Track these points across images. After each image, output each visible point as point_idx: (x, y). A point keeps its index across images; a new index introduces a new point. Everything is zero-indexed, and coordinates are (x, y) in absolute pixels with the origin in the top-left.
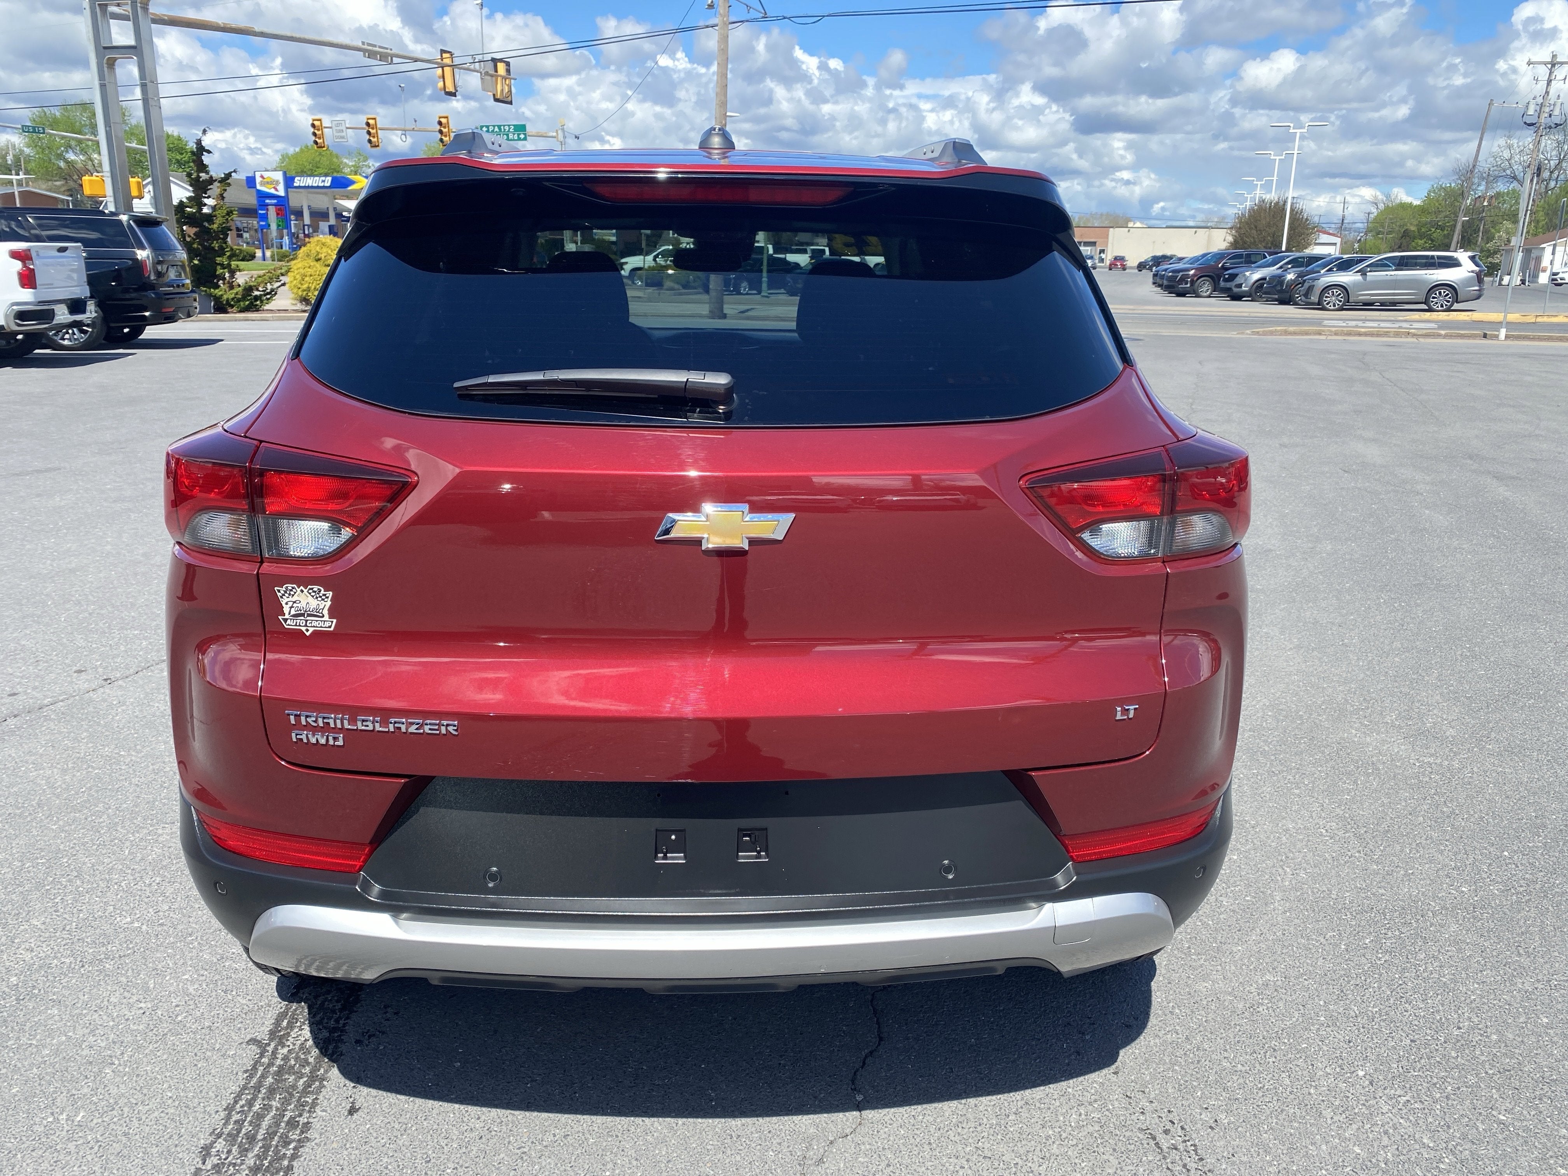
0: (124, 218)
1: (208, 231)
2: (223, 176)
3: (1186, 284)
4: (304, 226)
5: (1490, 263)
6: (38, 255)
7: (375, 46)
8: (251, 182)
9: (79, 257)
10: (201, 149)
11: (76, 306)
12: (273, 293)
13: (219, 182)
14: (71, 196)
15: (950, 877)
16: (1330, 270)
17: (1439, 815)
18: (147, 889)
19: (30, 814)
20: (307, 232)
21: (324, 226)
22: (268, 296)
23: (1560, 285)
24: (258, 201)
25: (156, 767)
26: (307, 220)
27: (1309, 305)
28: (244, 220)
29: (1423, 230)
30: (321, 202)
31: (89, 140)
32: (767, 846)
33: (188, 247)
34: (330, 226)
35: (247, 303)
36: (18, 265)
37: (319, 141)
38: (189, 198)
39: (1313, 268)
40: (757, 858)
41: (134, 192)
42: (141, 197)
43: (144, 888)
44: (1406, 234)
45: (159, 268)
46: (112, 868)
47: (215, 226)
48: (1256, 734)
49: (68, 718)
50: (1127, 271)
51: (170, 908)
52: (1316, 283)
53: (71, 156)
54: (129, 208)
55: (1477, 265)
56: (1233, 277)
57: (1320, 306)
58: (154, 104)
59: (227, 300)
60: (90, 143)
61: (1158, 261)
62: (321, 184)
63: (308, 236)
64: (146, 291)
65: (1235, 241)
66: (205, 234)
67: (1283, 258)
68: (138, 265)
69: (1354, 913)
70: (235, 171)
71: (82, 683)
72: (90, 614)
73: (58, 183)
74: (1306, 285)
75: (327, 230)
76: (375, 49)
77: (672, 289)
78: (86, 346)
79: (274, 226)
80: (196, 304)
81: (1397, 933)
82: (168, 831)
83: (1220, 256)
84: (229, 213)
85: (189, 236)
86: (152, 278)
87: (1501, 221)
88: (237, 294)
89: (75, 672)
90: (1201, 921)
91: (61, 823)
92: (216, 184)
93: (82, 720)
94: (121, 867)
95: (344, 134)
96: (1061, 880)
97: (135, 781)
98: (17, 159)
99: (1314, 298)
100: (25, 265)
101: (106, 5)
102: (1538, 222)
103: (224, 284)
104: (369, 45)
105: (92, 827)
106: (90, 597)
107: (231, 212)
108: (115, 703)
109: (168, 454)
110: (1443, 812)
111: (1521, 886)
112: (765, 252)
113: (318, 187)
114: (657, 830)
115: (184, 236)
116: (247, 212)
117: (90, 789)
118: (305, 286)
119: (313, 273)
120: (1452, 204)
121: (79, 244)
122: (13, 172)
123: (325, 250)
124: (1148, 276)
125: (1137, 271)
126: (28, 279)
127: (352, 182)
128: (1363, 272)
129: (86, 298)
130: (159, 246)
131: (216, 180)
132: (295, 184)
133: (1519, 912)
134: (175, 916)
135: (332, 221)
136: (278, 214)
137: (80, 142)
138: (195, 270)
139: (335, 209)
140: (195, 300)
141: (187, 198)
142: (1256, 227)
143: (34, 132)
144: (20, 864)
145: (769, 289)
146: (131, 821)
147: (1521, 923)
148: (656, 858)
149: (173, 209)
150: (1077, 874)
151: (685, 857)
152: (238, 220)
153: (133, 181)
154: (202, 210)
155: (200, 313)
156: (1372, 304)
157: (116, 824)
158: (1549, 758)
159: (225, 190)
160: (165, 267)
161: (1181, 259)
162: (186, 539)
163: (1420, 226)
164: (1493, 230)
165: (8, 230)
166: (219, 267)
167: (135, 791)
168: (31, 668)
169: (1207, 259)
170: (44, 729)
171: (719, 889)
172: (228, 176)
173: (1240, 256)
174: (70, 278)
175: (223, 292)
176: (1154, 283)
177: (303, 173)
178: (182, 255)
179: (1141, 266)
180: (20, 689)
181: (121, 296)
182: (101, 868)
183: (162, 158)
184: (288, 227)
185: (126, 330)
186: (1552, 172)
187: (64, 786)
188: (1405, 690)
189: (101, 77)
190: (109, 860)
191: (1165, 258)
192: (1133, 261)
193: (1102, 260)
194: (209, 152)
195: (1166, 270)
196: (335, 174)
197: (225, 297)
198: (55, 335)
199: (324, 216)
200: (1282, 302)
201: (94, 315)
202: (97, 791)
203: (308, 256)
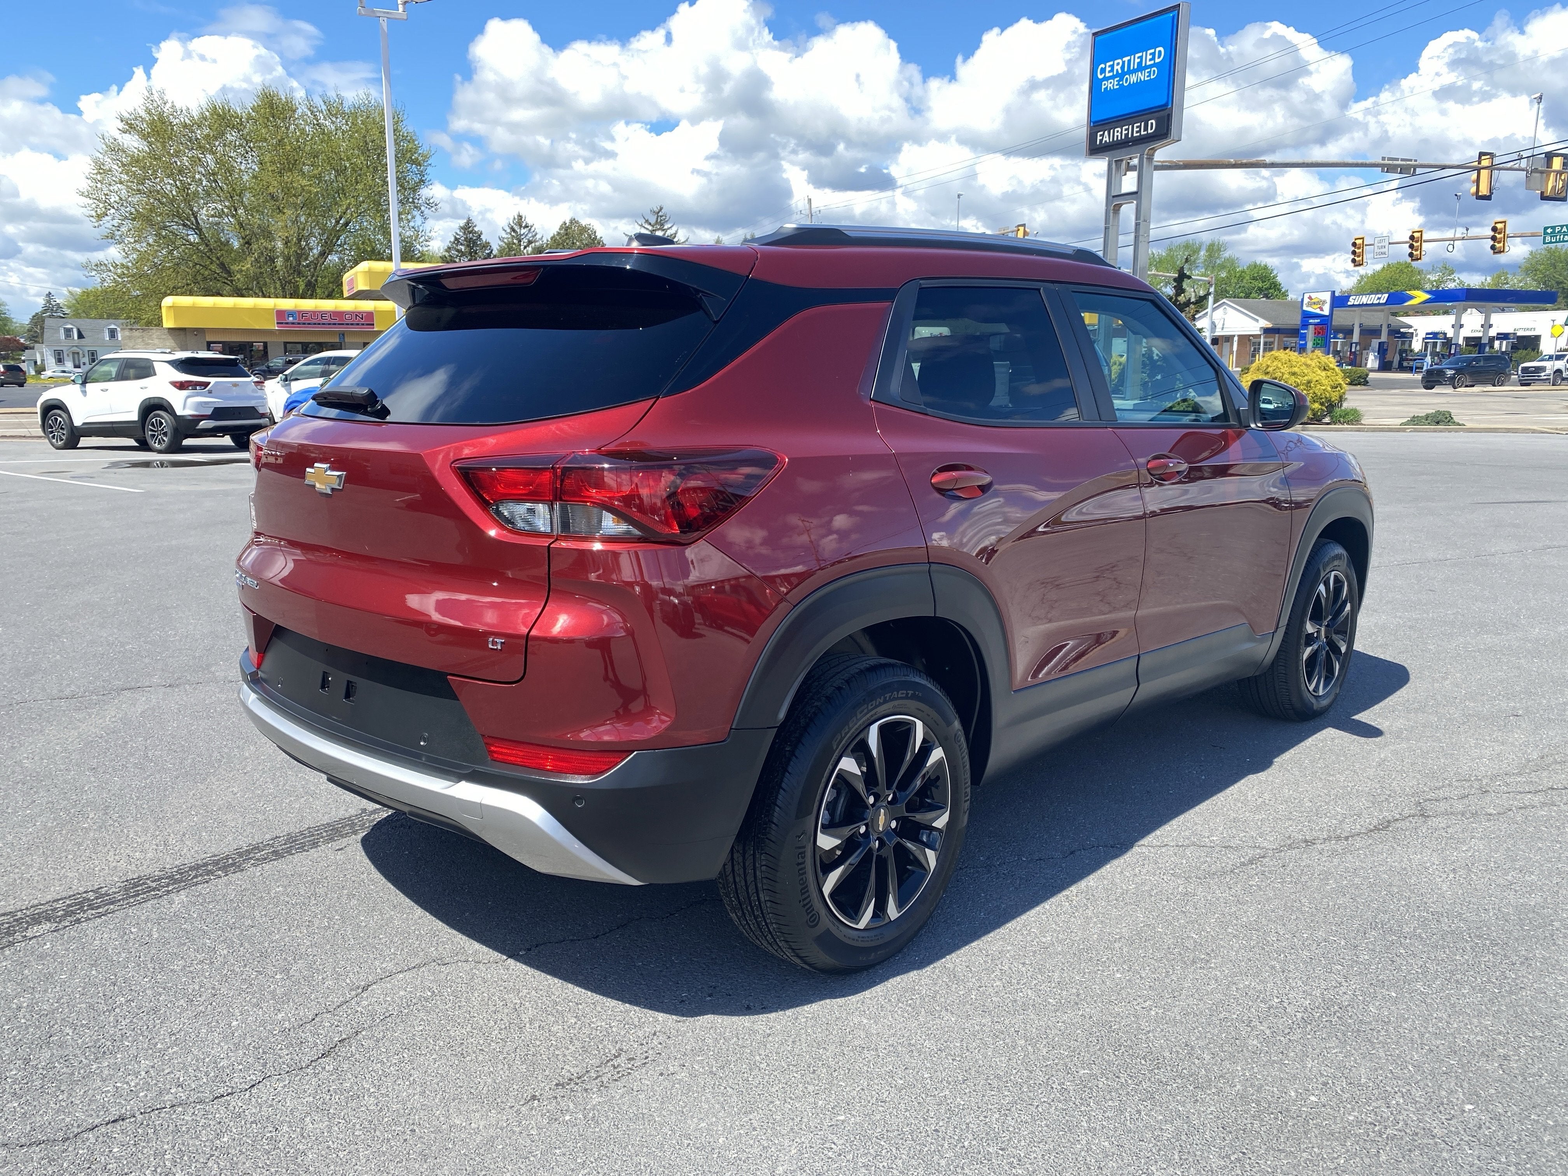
4: (1352, 344)
7: (1397, 159)
8: (1299, 303)
20: (1353, 350)
24: (1302, 321)
26: (1356, 337)
30: (1375, 319)
58: (1143, 239)
62: (1377, 302)
63: (1355, 354)
76: (1395, 162)
95: (1385, 250)
101: (1121, 161)
104: (1389, 159)
113: (1372, 305)
114: (324, 672)
127: (1411, 298)
132: (1349, 303)
135: (1384, 338)
136: (1321, 333)
139: (1389, 326)
151: (329, 692)
177: (1362, 294)
184: (1327, 344)
189: (1107, 222)
196: (1392, 291)
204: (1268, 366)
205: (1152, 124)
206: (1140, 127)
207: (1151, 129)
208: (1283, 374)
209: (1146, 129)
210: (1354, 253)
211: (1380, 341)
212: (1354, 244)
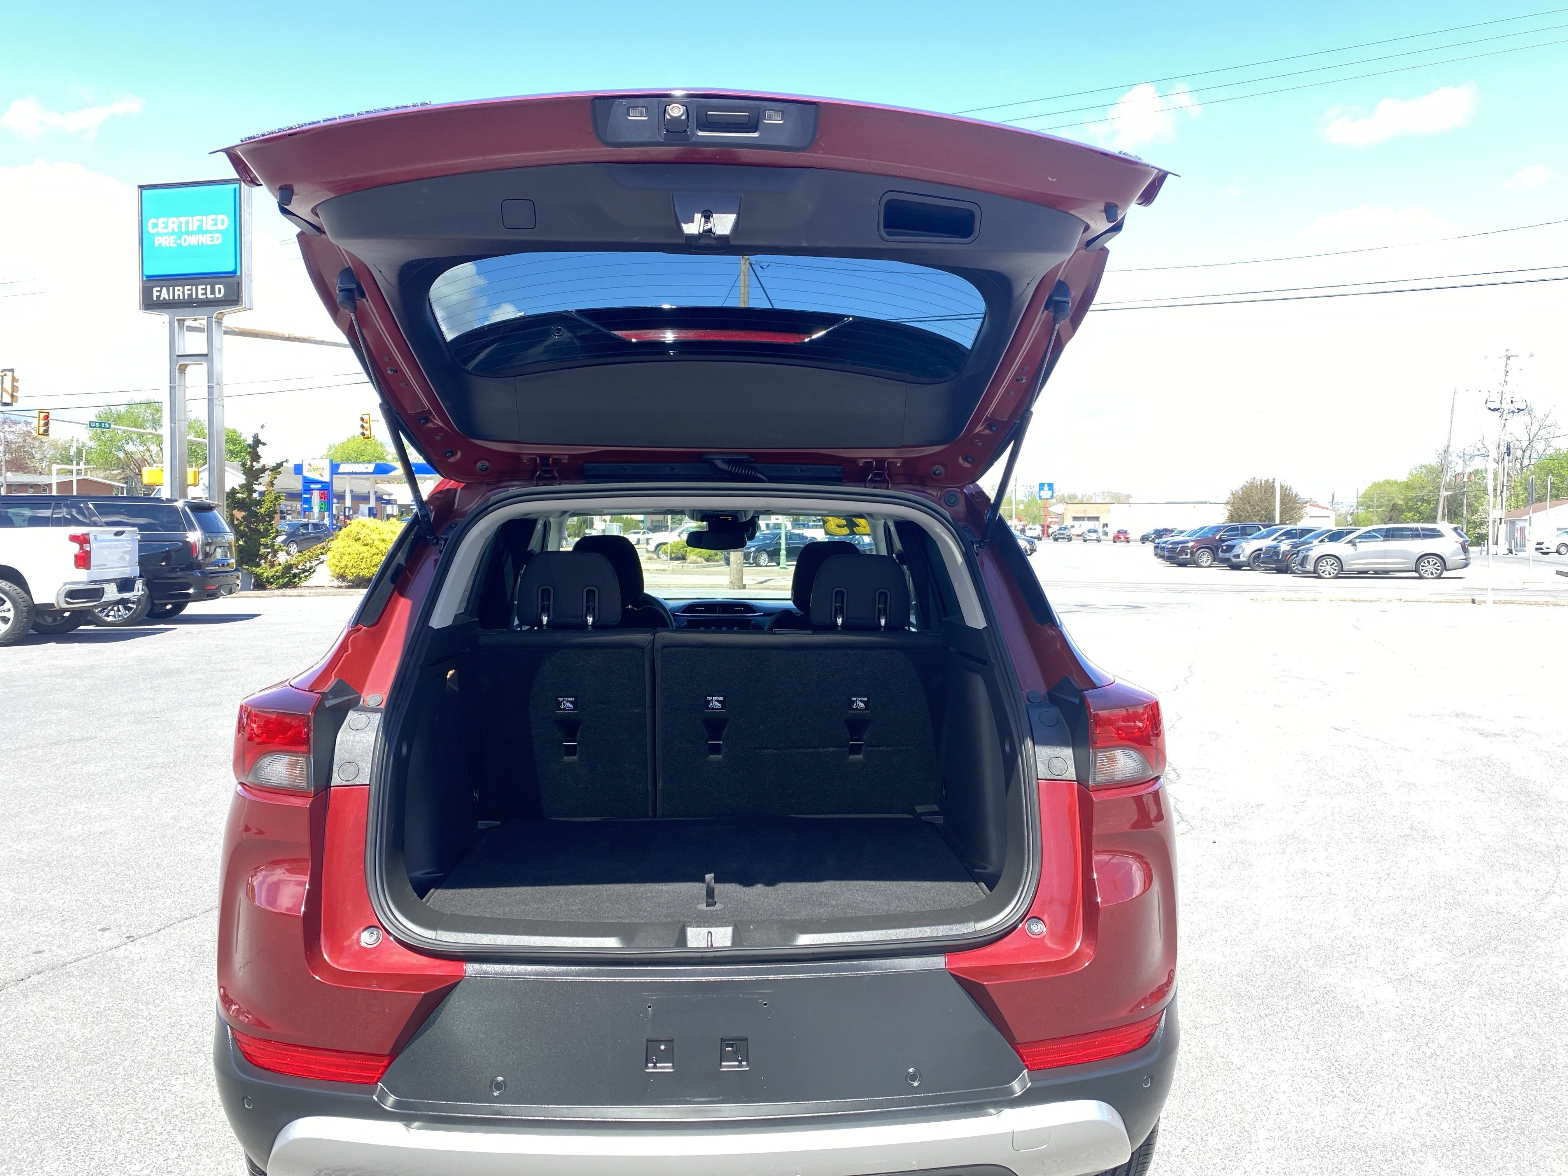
0: (180, 504)
1: (255, 514)
2: (275, 465)
3: (1187, 555)
4: (345, 508)
5: (1478, 534)
6: (96, 539)
8: (298, 469)
9: (133, 540)
10: (257, 442)
11: (125, 585)
12: (311, 571)
13: (271, 470)
14: (126, 483)
15: (916, 1084)
16: (1322, 541)
17: (1421, 1055)
18: (158, 1137)
19: (48, 1067)
20: (347, 514)
21: (364, 508)
22: (307, 574)
23: (1547, 553)
24: (304, 486)
25: (172, 1020)
26: (348, 502)
27: (1306, 574)
28: (289, 503)
29: (1410, 503)
30: (364, 486)
31: (150, 433)
32: (747, 1056)
33: (235, 528)
34: (370, 509)
35: (287, 579)
36: (75, 548)
37: (366, 433)
38: (241, 486)
39: (1306, 540)
40: (738, 1066)
41: (190, 480)
42: (196, 485)
43: (154, 1137)
44: (1395, 507)
45: (208, 549)
46: (125, 1118)
47: (263, 510)
48: (1244, 979)
49: (90, 974)
50: (1131, 543)
51: (179, 1156)
52: (1310, 553)
53: (130, 448)
54: (184, 495)
55: (1461, 536)
56: (1230, 548)
57: (1316, 574)
58: (218, 403)
59: (267, 577)
60: (150, 436)
61: (1159, 533)
62: (365, 471)
63: (349, 518)
64: (192, 569)
65: (1231, 514)
66: (252, 516)
67: (1276, 531)
68: (188, 547)
69: (1336, 1152)
70: (287, 461)
71: (107, 940)
72: (117, 875)
73: (115, 472)
74: (1301, 555)
75: (367, 512)
77: (695, 562)
78: (129, 622)
79: (316, 509)
80: (238, 582)
81: (1378, 1170)
82: (181, 1081)
83: (1218, 529)
84: (277, 498)
85: (237, 519)
86: (200, 558)
87: (1482, 495)
88: (277, 572)
89: (99, 930)
90: (1186, 1159)
91: (78, 1075)
92: (268, 472)
93: (104, 976)
94: (133, 1116)
96: (1017, 1087)
97: (152, 1034)
98: (79, 452)
99: (1310, 567)
100: (81, 548)
101: (184, 320)
102: (1517, 496)
103: (265, 563)
105: (108, 1079)
106: (119, 859)
107: (279, 497)
108: (136, 959)
109: (242, 707)
110: (1424, 1053)
111: (1499, 1124)
112: (783, 527)
113: (361, 473)
114: (647, 1040)
115: (232, 521)
116: (292, 496)
117: (108, 1042)
118: (343, 564)
119: (351, 553)
120: (1434, 480)
121: (136, 528)
122: (75, 463)
123: (365, 530)
124: (1150, 547)
125: (1140, 543)
126: (83, 560)
127: (393, 469)
128: (1352, 543)
129: (135, 577)
130: (209, 528)
131: (268, 469)
132: (340, 471)
133: (1497, 1148)
134: (183, 1164)
135: (373, 503)
136: (321, 498)
137: (141, 435)
138: (241, 550)
139: (376, 493)
140: (238, 578)
141: (239, 486)
142: (1249, 502)
143: (101, 427)
144: (36, 1114)
145: (787, 561)
146: (146, 1072)
147: (1498, 1159)
148: (647, 1067)
149: (225, 495)
150: (1031, 1080)
151: (673, 1067)
152: (284, 504)
153: (190, 471)
154: (252, 495)
155: (241, 590)
156: (1366, 572)
157: (131, 1075)
158: (1529, 1001)
159: (276, 478)
160: (213, 548)
161: (1182, 532)
162: (249, 780)
163: (1407, 500)
164: (1476, 504)
165: (69, 517)
166: (262, 547)
167: (151, 1043)
168: (57, 926)
169: (1205, 533)
170: (66, 985)
171: (705, 1097)
172: (280, 465)
173: (1236, 529)
174: (122, 558)
175: (265, 570)
176: (1156, 555)
177: (348, 460)
178: (230, 536)
179: (1144, 539)
180: (44, 947)
181: (168, 575)
182: (114, 1118)
183: (220, 450)
184: (330, 509)
185: (169, 607)
186: (1524, 451)
187: (82, 1039)
188: (1390, 936)
189: (172, 380)
190: (123, 1110)
191: (1167, 531)
192: (1135, 534)
193: (1106, 534)
194: (264, 444)
195: (1165, 542)
196: (378, 462)
197: (265, 575)
198: (100, 612)
199: (365, 498)
200: (1280, 571)
201: (141, 593)
202: (114, 1044)
203: (348, 536)
204: (358, 533)
205: (220, 289)
206: (206, 289)
207: (220, 293)
208: (374, 541)
209: (213, 292)
210: (363, 427)
211: (370, 506)
212: (362, 419)
